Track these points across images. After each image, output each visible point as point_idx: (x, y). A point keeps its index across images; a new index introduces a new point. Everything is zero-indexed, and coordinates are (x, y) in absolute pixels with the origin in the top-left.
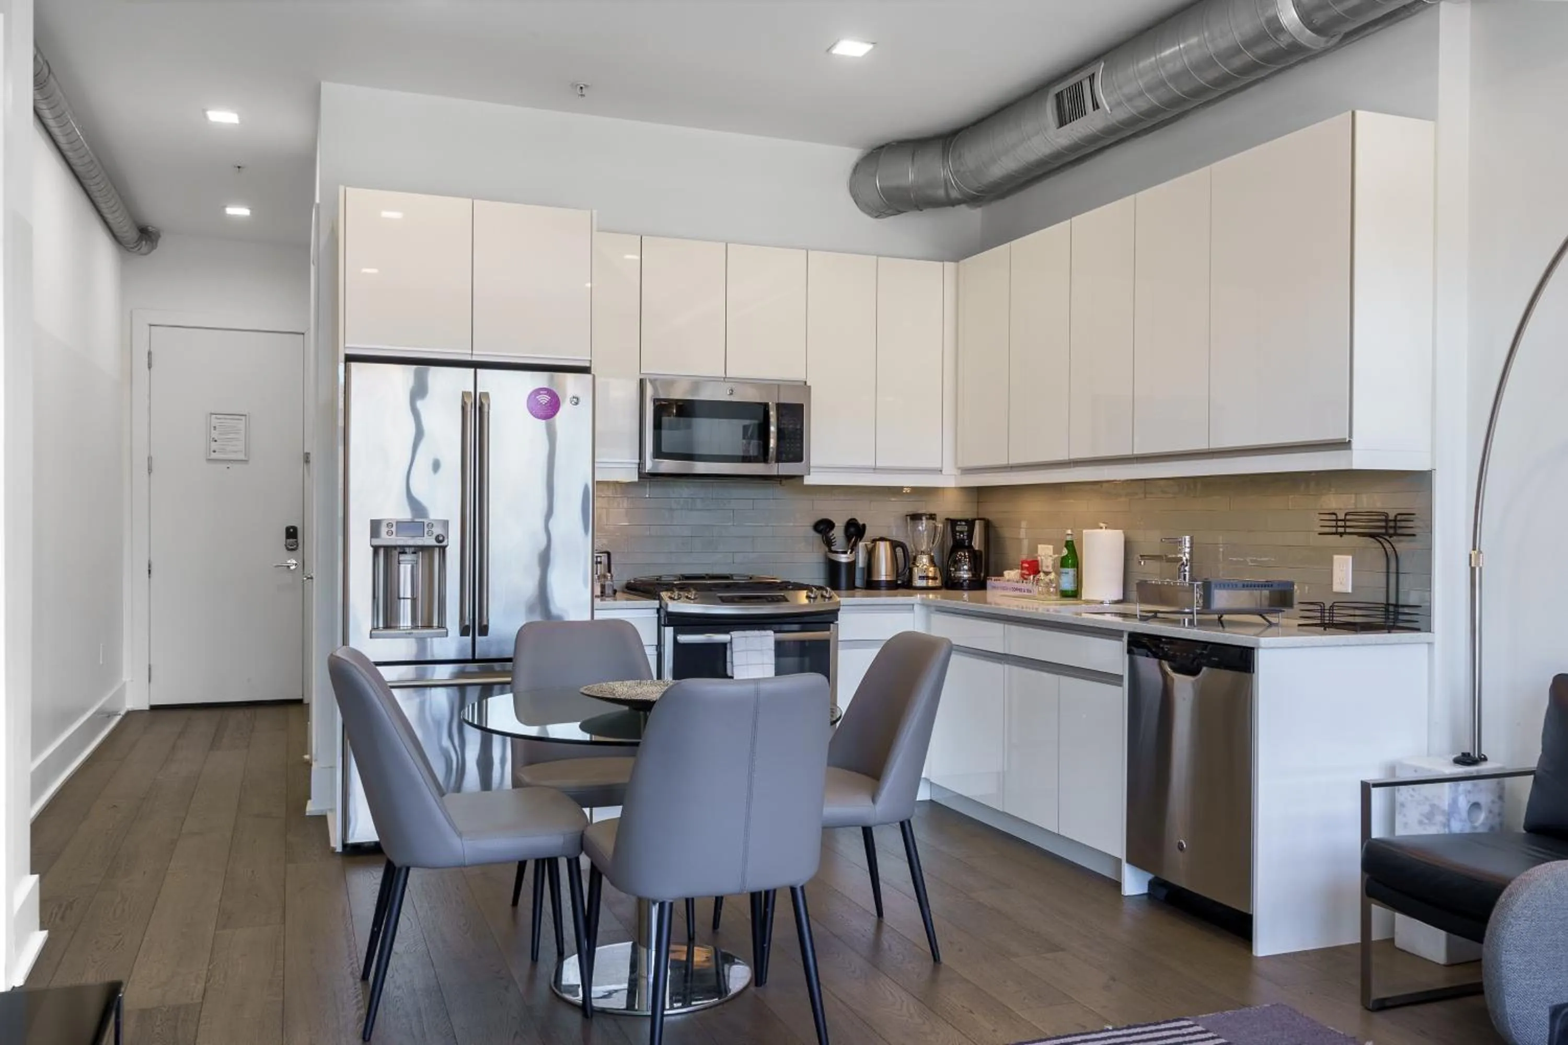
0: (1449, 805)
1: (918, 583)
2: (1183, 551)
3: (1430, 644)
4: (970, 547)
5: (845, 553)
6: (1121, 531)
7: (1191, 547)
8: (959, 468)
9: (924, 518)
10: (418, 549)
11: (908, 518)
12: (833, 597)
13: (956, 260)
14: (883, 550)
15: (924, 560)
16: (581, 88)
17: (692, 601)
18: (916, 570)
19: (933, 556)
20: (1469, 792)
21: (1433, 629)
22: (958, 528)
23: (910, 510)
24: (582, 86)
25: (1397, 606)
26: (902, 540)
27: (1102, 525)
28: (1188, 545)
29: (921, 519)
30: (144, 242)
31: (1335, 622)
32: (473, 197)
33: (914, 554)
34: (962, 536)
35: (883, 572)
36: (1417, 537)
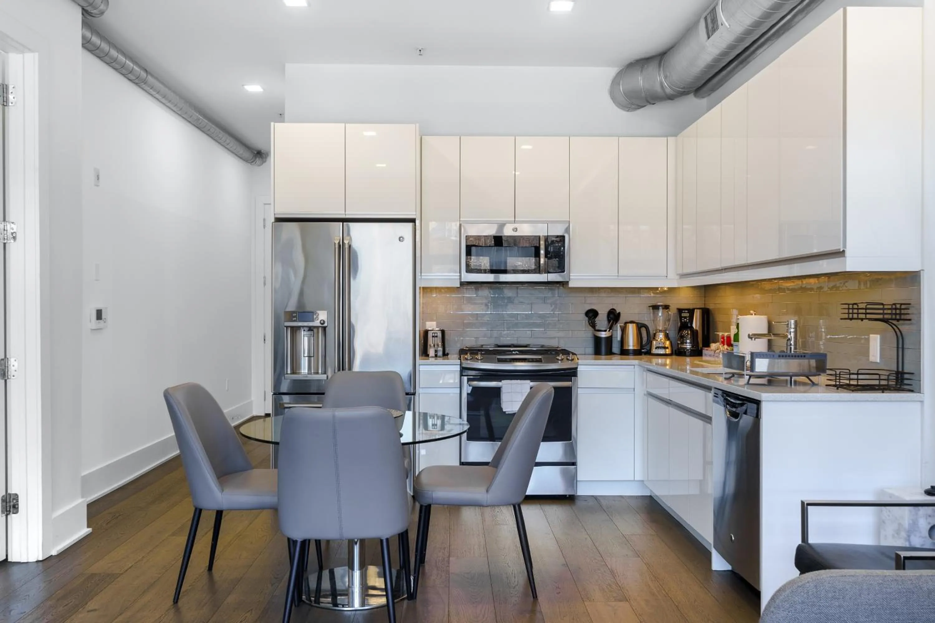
0: (909, 524)
1: (654, 351)
2: (789, 331)
3: (922, 402)
4: (691, 327)
5: (605, 331)
6: (766, 316)
7: (796, 328)
8: (677, 274)
9: (660, 308)
10: (310, 329)
11: (651, 308)
12: (574, 360)
13: (675, 135)
14: (631, 330)
15: (661, 336)
16: (420, 50)
17: (480, 361)
18: (654, 342)
19: (668, 333)
20: (930, 516)
21: (923, 391)
22: (683, 315)
23: (653, 303)
24: (421, 49)
25: (903, 373)
26: (646, 323)
27: (752, 312)
28: (793, 326)
29: (659, 309)
30: (257, 159)
31: (841, 383)
32: (346, 122)
33: (654, 332)
34: (685, 320)
35: (631, 344)
36: (912, 321)
